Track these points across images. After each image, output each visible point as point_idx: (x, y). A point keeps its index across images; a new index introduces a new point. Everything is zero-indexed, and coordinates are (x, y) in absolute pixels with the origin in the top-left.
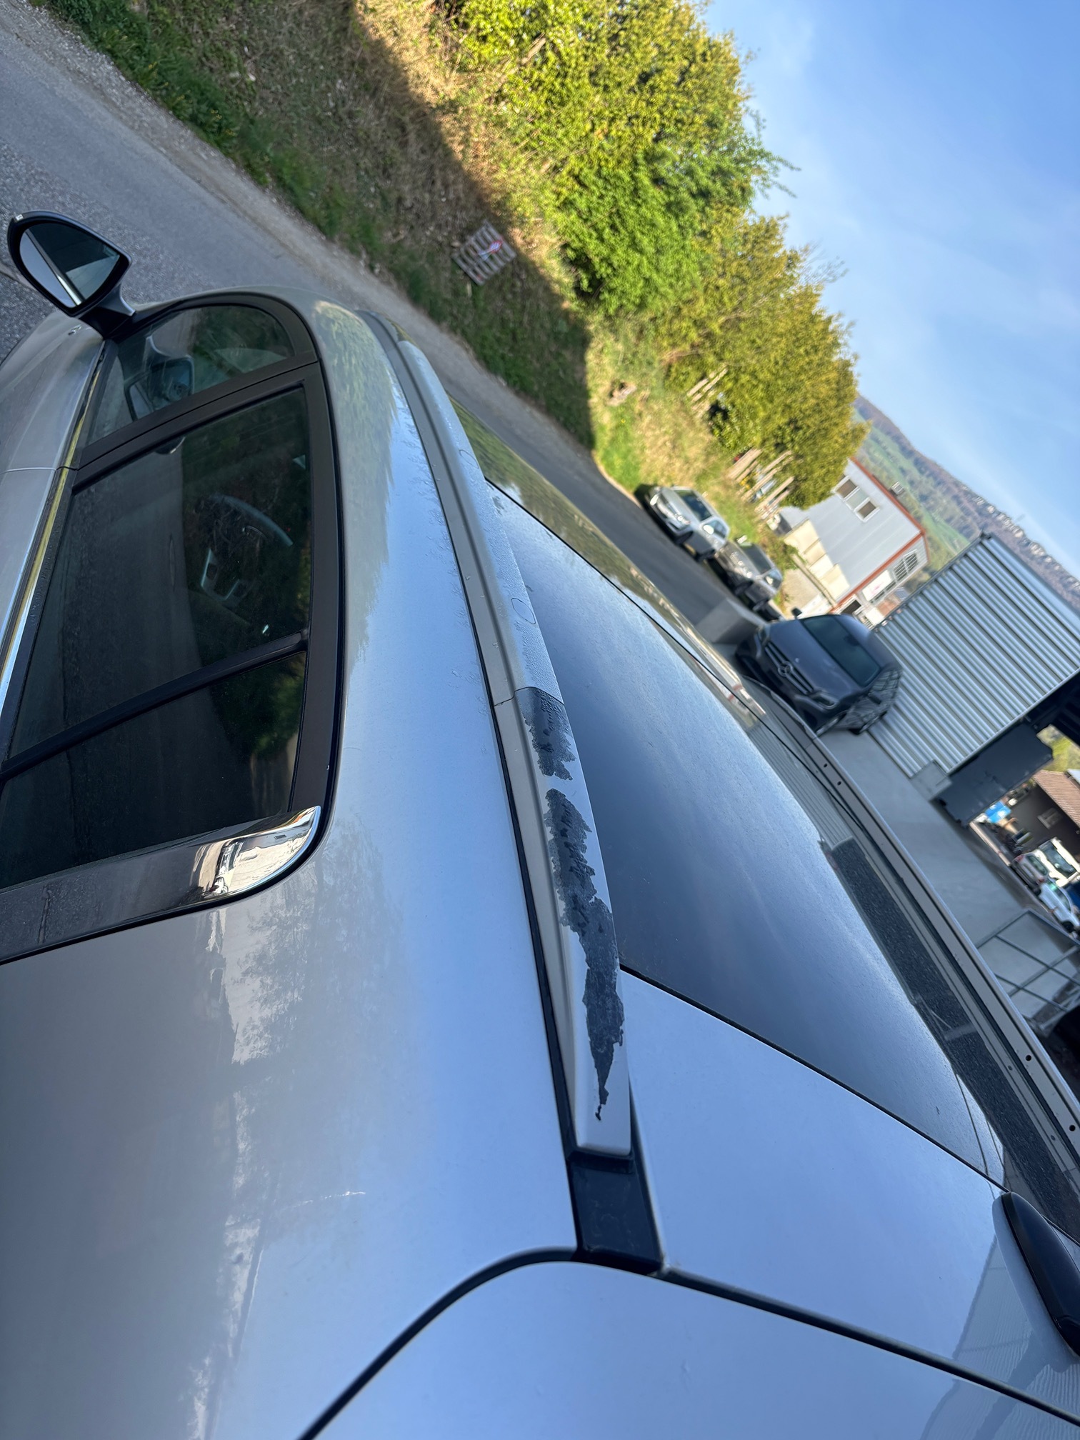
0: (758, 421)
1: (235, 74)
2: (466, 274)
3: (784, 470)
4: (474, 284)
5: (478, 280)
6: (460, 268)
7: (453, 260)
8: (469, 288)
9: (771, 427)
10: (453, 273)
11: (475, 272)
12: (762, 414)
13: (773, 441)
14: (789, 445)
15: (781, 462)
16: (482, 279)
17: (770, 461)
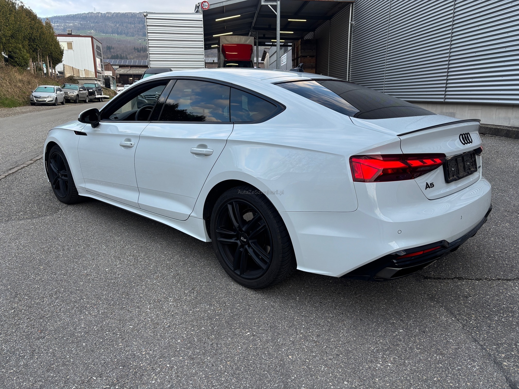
0: (22, 49)
3: (43, 56)
9: (27, 47)
12: (20, 46)
13: (31, 51)
14: (37, 47)
15: (40, 55)
17: (37, 58)
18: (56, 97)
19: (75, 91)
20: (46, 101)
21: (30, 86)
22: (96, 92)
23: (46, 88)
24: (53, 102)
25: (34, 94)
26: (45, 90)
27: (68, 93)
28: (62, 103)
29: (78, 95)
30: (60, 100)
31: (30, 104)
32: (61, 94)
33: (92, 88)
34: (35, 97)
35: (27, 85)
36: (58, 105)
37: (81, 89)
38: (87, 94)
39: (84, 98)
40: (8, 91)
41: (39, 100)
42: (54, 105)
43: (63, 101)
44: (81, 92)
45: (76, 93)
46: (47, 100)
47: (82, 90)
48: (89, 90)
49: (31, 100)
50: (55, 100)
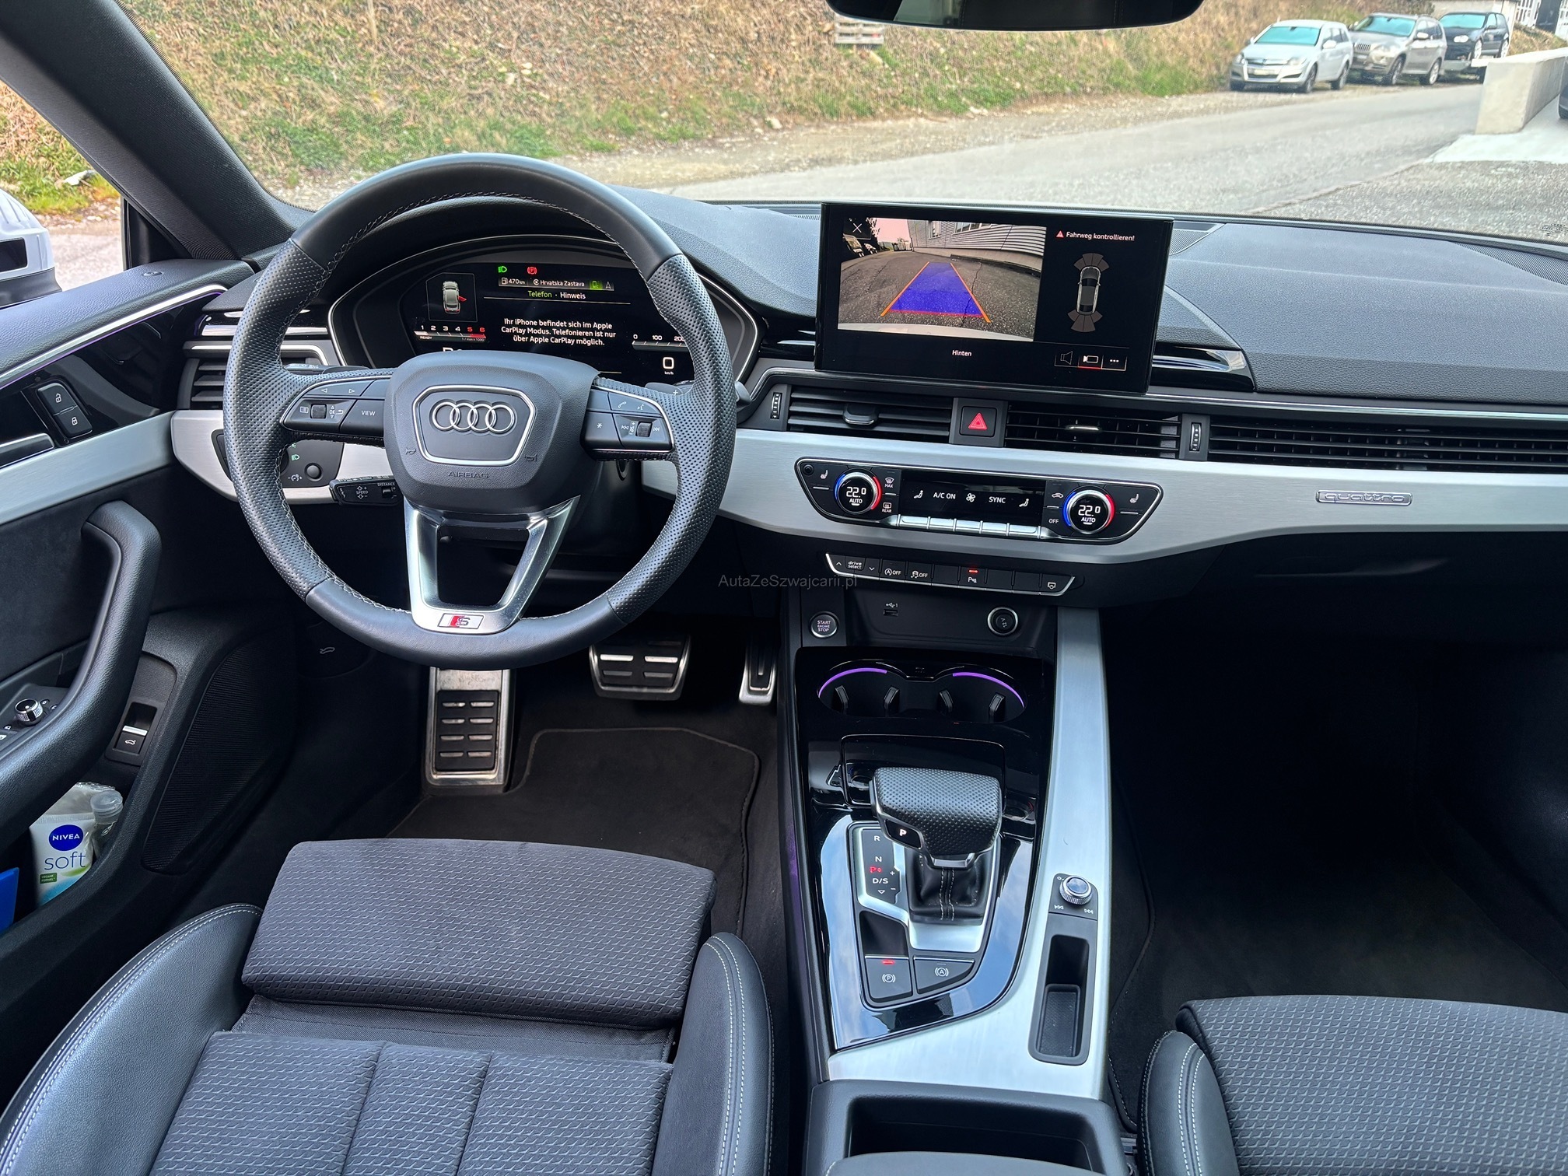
1: (511, 78)
2: (859, 46)
4: (874, 47)
5: (876, 40)
6: (850, 46)
7: (836, 45)
8: (873, 55)
10: (847, 57)
11: (865, 35)
16: (879, 35)
18: (1316, 65)
19: (1398, 40)
20: (1275, 76)
21: (1254, 25)
22: (1479, 45)
23: (1293, 28)
24: (1301, 79)
25: (1249, 52)
26: (1291, 37)
27: (1372, 48)
28: (1335, 85)
29: (1403, 56)
30: (1323, 76)
31: (1228, 85)
32: (1342, 53)
33: (1467, 32)
34: (1251, 62)
35: (1246, 20)
36: (1315, 90)
37: (1421, 35)
38: (1441, 53)
39: (1423, 66)
40: (1175, 40)
41: (1259, 71)
42: (1301, 89)
43: (1339, 79)
44: (1418, 45)
45: (1400, 46)
46: (1282, 75)
47: (1425, 36)
48: (1457, 39)
49: (1234, 74)
50: (1310, 74)
